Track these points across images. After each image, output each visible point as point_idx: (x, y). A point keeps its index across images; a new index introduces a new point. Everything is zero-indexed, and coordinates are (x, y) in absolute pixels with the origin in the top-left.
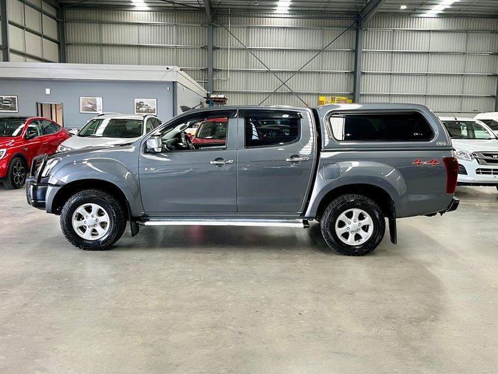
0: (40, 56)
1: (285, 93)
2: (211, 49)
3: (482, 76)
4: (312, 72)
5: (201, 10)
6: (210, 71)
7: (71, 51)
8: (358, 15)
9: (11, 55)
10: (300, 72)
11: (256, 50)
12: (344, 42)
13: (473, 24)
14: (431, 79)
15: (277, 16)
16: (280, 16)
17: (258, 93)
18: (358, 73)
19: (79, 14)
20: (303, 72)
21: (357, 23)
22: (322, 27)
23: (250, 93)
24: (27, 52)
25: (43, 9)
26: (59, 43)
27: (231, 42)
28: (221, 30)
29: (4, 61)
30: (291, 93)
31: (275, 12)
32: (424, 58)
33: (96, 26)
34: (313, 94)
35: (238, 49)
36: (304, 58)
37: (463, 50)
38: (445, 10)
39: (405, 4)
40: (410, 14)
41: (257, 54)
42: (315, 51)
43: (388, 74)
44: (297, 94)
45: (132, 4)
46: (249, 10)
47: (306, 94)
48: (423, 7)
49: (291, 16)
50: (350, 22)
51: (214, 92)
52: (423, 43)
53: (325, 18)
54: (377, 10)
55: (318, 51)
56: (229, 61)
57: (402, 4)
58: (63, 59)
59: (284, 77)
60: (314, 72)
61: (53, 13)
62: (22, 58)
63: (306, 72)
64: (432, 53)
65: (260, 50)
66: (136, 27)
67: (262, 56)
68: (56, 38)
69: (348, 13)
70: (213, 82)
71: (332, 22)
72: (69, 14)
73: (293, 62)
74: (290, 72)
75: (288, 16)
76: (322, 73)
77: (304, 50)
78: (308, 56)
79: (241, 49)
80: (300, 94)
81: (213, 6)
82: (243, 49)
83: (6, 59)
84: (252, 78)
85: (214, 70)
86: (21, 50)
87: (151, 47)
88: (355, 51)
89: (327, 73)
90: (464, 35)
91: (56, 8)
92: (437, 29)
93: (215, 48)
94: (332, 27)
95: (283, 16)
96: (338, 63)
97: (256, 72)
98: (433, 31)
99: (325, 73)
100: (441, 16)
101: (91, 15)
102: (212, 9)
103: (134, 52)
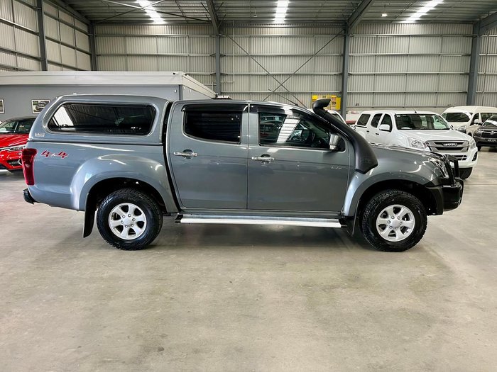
0: (74, 66)
1: (282, 93)
2: (218, 56)
3: (456, 74)
4: (306, 75)
5: (209, 22)
6: (218, 75)
7: (100, 61)
8: (346, 23)
9: (49, 66)
10: (295, 75)
11: (257, 56)
12: (333, 48)
13: (447, 29)
14: (410, 78)
15: (275, 26)
16: (278, 26)
17: (259, 94)
18: (346, 75)
19: (107, 29)
20: (298, 75)
21: (345, 30)
22: (314, 34)
23: (252, 94)
24: (63, 63)
25: (76, 25)
26: (90, 55)
27: (236, 50)
28: (226, 39)
29: (43, 70)
30: (288, 93)
31: (273, 22)
32: (404, 60)
33: (121, 39)
34: (307, 93)
35: (242, 56)
36: (299, 62)
37: (438, 52)
38: (422, 17)
39: (386, 12)
40: (391, 21)
41: (258, 60)
42: (308, 56)
43: (372, 75)
44: (293, 93)
45: (151, 19)
46: (250, 21)
47: (300, 93)
48: (403, 15)
49: (287, 26)
50: (338, 30)
51: (221, 94)
52: (403, 46)
53: (316, 27)
54: (362, 18)
55: (310, 56)
56: (234, 66)
57: (384, 13)
58: (94, 67)
59: (282, 79)
60: (308, 75)
61: (85, 29)
62: (59, 67)
63: (301, 75)
64: (411, 55)
65: (260, 56)
66: (155, 38)
67: (263, 62)
68: (88, 50)
69: (338, 22)
70: (220, 85)
71: (323, 30)
72: (99, 29)
73: (290, 66)
74: (287, 74)
75: (285, 26)
76: (315, 75)
77: (299, 56)
78: (302, 61)
79: (244, 56)
80: (295, 93)
81: (219, 19)
82: (246, 56)
83: (45, 69)
84: (254, 80)
85: (221, 74)
86: (58, 61)
87: (168, 56)
88: (343, 55)
89: (319, 75)
90: (439, 39)
91: (88, 25)
92: (416, 34)
93: (221, 56)
94: (323, 34)
95: (280, 26)
96: (329, 66)
97: (257, 75)
98: (412, 36)
99: (317, 75)
100: (419, 22)
101: (116, 29)
102: (218, 22)
103: (154, 60)
